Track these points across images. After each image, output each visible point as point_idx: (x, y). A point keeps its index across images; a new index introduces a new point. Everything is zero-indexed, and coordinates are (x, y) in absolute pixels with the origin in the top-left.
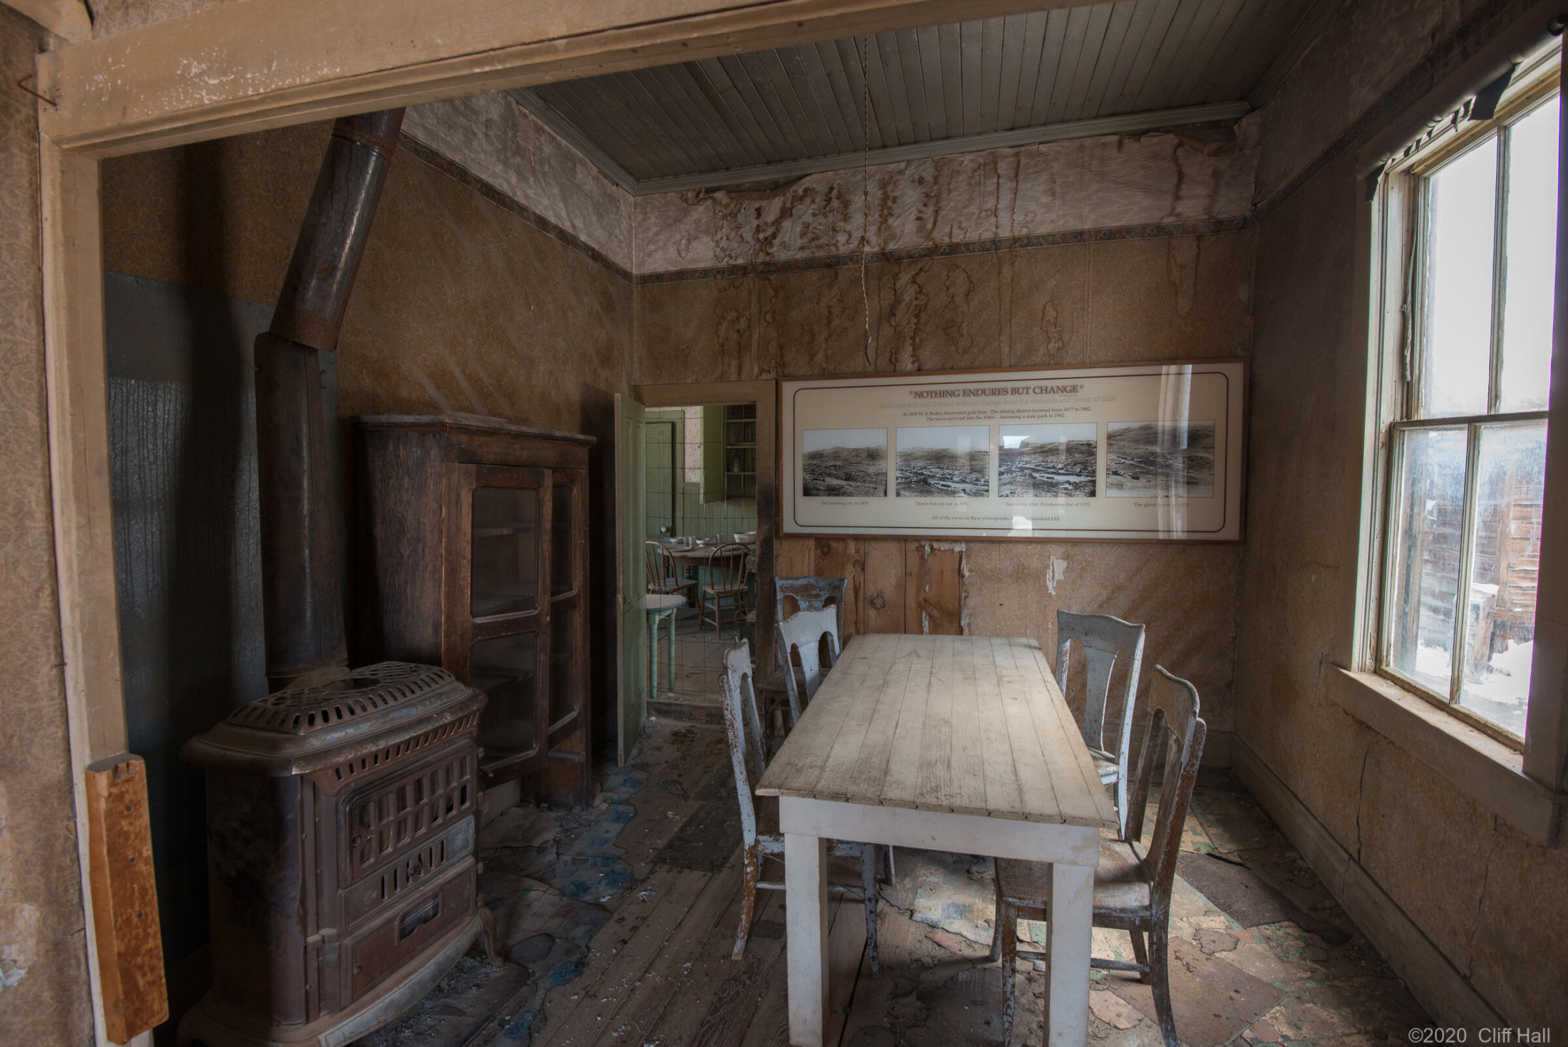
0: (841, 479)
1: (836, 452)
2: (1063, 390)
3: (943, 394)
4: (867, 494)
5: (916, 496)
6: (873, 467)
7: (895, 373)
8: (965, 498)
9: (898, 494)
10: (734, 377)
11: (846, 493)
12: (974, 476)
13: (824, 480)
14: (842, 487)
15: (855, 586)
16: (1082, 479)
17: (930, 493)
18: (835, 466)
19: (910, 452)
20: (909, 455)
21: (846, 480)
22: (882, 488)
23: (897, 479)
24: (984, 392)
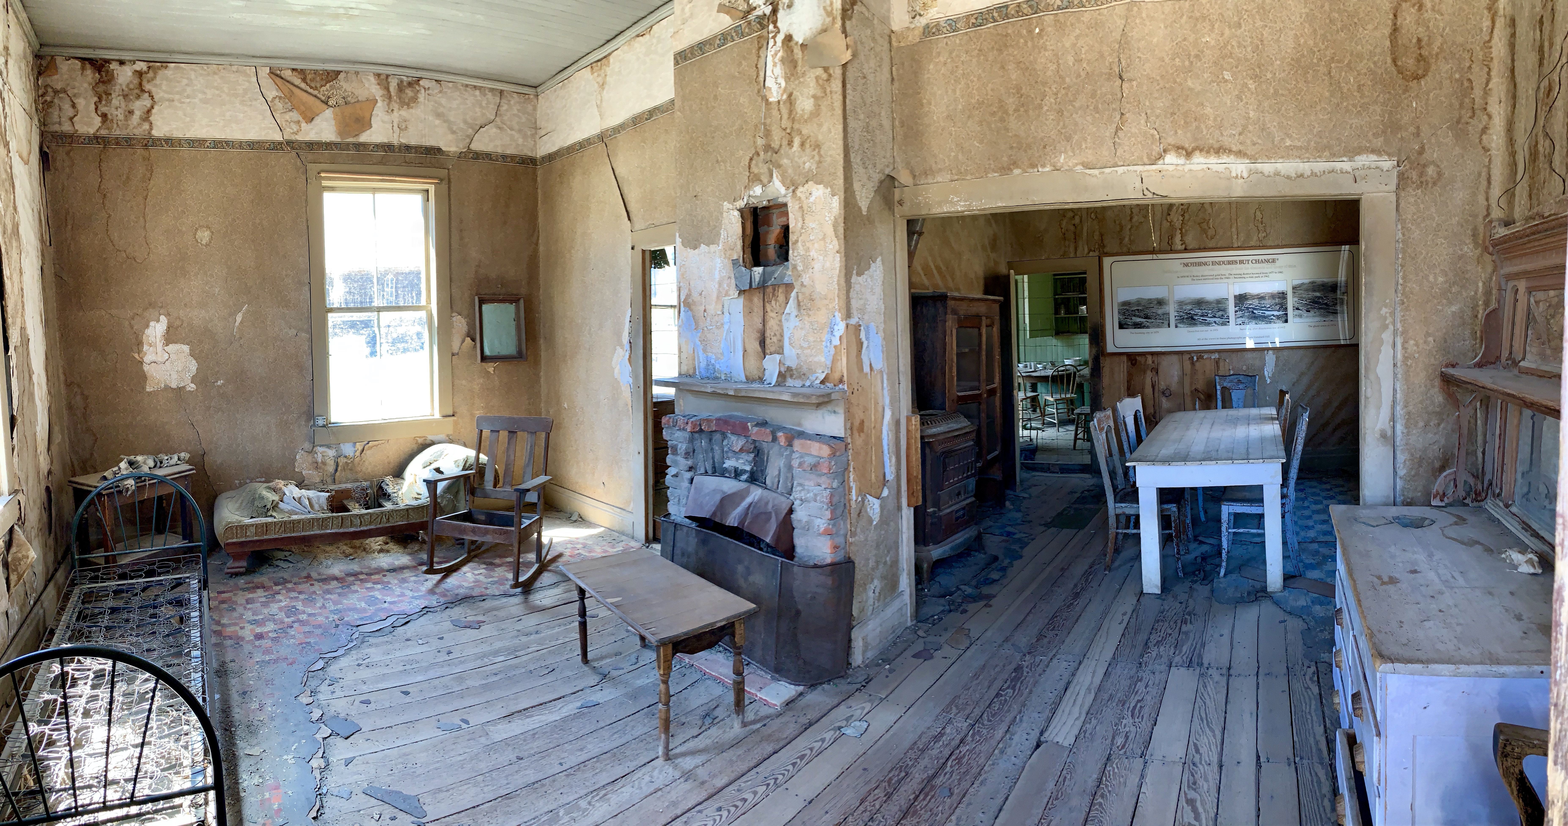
0: (1142, 317)
1: (1138, 301)
2: (1268, 261)
3: (1200, 264)
4: (1158, 326)
5: (1187, 327)
6: (1161, 309)
7: (1172, 251)
8: (1216, 327)
9: (1176, 327)
10: (1072, 255)
11: (1145, 326)
12: (1221, 313)
13: (1131, 319)
14: (1143, 322)
15: (1152, 382)
16: (1281, 313)
17: (1195, 324)
18: (1137, 309)
19: (1182, 300)
21: (1145, 318)
22: (1166, 323)
23: (1175, 316)
24: (1223, 262)
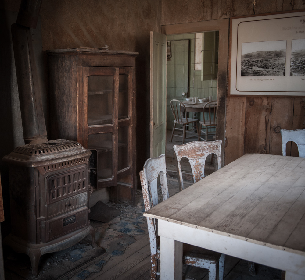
0: (261, 67)
1: (259, 54)
4: (274, 75)
5: (301, 75)
6: (278, 61)
7: (293, 11)
9: (291, 75)
10: (209, 18)
11: (263, 74)
13: (252, 68)
14: (261, 71)
15: (266, 121)
18: (258, 61)
19: (299, 52)
20: (298, 54)
21: (263, 68)
22: (282, 71)
23: (291, 66)
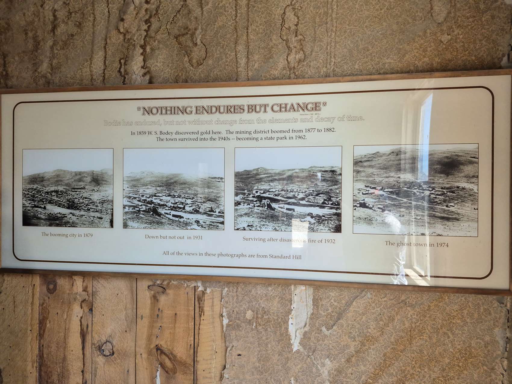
0: (64, 206)
1: (58, 176)
2: (304, 107)
3: (173, 111)
4: (92, 224)
5: (145, 228)
6: (98, 193)
7: (125, 86)
8: (199, 232)
9: (125, 226)
11: (69, 222)
12: (208, 205)
13: (45, 208)
14: (64, 216)
16: (327, 211)
17: (160, 223)
18: (56, 192)
19: (138, 177)
20: (138, 180)
21: (68, 208)
22: (108, 218)
23: (124, 208)
24: (218, 109)
